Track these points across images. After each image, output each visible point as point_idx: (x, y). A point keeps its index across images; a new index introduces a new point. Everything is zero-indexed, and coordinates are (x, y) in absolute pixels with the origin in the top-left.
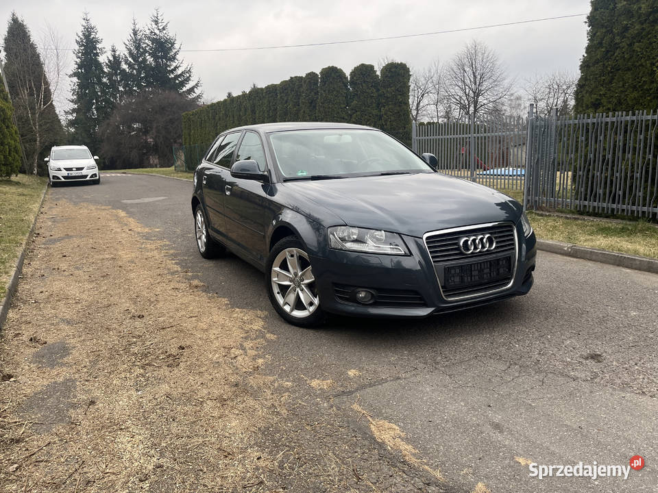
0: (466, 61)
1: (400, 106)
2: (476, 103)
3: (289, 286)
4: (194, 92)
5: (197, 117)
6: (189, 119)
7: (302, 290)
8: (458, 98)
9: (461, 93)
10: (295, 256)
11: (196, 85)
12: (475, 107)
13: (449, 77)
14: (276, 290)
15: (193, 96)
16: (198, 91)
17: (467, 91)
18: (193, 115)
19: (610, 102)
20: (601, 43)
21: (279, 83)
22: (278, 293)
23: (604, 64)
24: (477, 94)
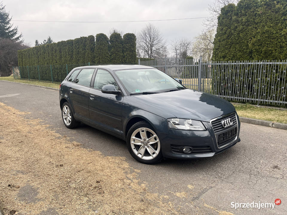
0: (146, 32)
1: (132, 52)
2: (151, 50)
3: (141, 145)
4: (19, 40)
5: (26, 52)
6: (22, 53)
7: (148, 147)
8: (143, 47)
9: (145, 45)
10: (145, 131)
11: (20, 36)
12: (151, 51)
13: (140, 38)
14: (133, 147)
15: (18, 41)
16: (21, 39)
17: (148, 44)
18: (24, 51)
19: (230, 56)
20: (225, 33)
21: (74, 39)
22: (134, 149)
23: (227, 41)
24: (152, 46)
